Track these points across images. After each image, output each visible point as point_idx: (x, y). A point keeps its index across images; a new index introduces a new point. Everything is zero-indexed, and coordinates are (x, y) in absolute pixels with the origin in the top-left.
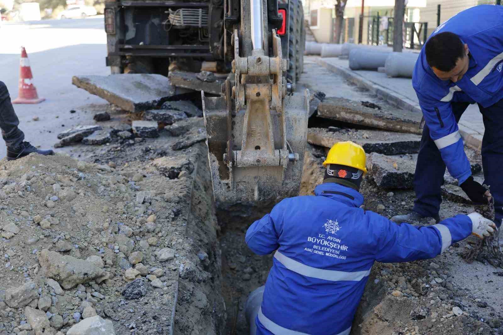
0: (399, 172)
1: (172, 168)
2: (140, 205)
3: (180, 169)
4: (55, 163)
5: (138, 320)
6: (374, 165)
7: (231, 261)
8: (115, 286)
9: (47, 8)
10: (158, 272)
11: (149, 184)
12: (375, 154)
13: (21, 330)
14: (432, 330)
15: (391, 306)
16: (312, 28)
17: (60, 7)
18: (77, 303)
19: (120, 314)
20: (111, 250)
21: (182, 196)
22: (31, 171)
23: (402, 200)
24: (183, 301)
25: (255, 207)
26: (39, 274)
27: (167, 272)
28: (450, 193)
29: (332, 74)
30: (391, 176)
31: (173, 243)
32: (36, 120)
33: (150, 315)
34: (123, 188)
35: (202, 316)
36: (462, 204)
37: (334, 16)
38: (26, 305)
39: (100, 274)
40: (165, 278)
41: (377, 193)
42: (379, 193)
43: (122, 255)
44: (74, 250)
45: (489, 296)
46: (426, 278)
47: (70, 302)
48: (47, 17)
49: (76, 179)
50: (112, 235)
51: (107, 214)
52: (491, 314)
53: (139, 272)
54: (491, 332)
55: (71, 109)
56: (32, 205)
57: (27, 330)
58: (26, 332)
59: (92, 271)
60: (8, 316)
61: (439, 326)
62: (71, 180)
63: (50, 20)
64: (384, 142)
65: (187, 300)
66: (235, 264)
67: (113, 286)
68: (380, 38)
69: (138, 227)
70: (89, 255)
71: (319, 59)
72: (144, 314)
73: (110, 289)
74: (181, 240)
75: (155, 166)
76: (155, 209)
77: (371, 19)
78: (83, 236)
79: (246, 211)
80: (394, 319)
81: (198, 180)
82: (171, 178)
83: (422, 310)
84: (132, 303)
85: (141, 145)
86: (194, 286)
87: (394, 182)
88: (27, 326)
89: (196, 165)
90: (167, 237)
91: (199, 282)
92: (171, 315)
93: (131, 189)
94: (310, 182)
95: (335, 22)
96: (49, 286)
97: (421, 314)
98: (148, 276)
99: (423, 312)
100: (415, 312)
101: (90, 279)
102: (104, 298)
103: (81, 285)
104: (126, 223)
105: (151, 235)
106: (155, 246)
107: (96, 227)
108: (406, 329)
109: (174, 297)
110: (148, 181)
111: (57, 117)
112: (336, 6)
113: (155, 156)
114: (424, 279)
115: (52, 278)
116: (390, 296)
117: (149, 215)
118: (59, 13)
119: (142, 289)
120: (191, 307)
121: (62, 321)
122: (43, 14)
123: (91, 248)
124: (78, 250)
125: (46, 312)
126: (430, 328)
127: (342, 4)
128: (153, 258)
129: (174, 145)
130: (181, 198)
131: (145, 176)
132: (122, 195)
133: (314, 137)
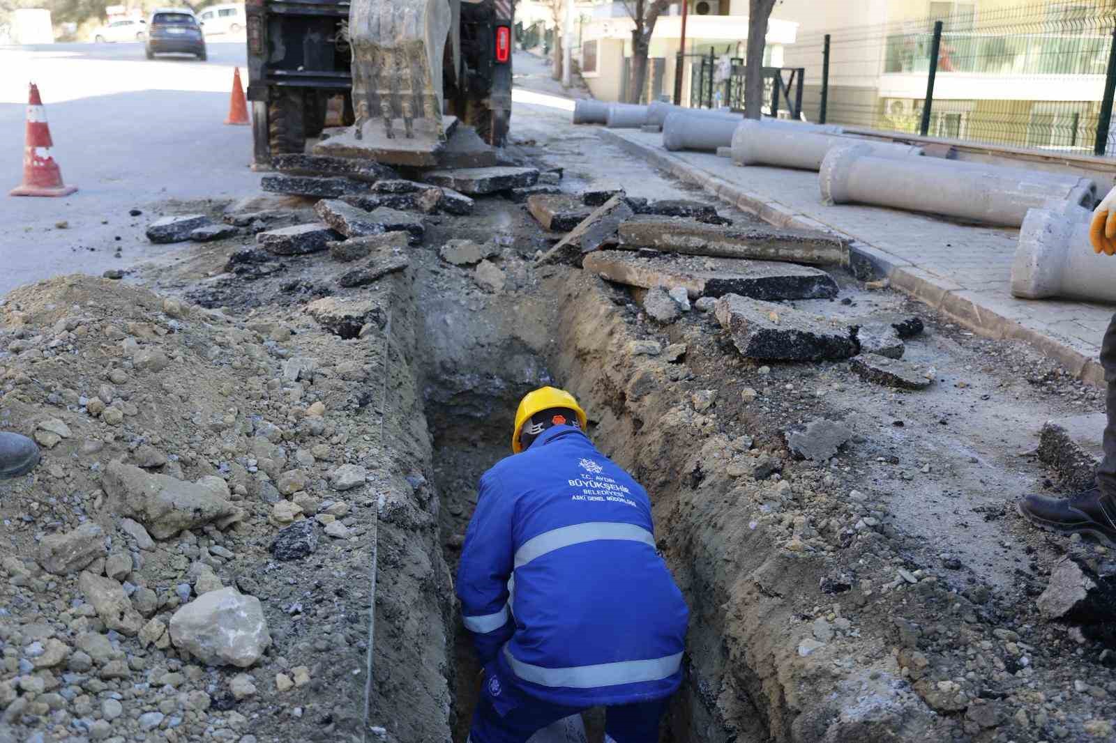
0: (781, 329)
1: (347, 317)
2: (293, 383)
3: (361, 320)
4: (119, 301)
5: (306, 598)
6: (734, 315)
7: (454, 501)
8: (253, 536)
9: (67, 20)
10: (338, 509)
11: (305, 346)
12: (734, 295)
13: (74, 617)
14: (866, 609)
15: (786, 568)
16: (585, 75)
17: (94, 20)
18: (182, 566)
19: (269, 587)
20: (241, 467)
21: (369, 371)
22: (71, 314)
23: (787, 381)
24: (386, 564)
25: (500, 398)
26: (104, 510)
27: (355, 509)
28: (873, 369)
29: (631, 158)
30: (766, 335)
31: (361, 455)
32: (61, 227)
33: (330, 588)
34: (257, 351)
35: (422, 594)
36: (894, 389)
37: (629, 52)
38: (82, 570)
39: (225, 510)
40: (352, 520)
41: (739, 368)
42: (744, 368)
43: (264, 477)
44: (170, 464)
45: (961, 549)
46: (847, 519)
47: (167, 565)
48: (66, 38)
49: (166, 331)
50: (242, 438)
51: (232, 398)
52: (969, 580)
53: (299, 509)
54: (975, 611)
55: (131, 209)
56: (81, 378)
57: (87, 617)
58: (86, 621)
59: (210, 505)
60: (46, 590)
61: (878, 602)
62: (154, 332)
63: (72, 43)
64: (745, 277)
65: (394, 563)
66: (461, 506)
67: (249, 535)
68: (715, 96)
69: (291, 425)
70: (198, 476)
71: (605, 129)
72: (317, 587)
73: (244, 541)
74: (375, 451)
75: (312, 313)
76: (322, 392)
77: (698, 60)
78: (186, 439)
79: (481, 407)
80: (791, 592)
81: (393, 342)
82: (344, 338)
83: (843, 576)
84: (290, 566)
85: (277, 276)
86: (405, 537)
87: (771, 347)
88: (88, 609)
89: (389, 314)
90: (349, 444)
91: (414, 528)
92: (370, 587)
93: (271, 354)
94: (609, 348)
95: (632, 64)
96: (125, 534)
97: (842, 581)
98: (318, 517)
99: (844, 578)
100: (830, 580)
101: (205, 521)
102: (234, 558)
103: (187, 532)
104: (268, 417)
105: (317, 441)
106: (326, 461)
107: (211, 421)
108: (816, 609)
109: (373, 554)
110: (300, 341)
111: (105, 223)
112: (635, 32)
113: (307, 296)
114: (842, 519)
115: (131, 517)
116: (782, 551)
117: (310, 404)
118: (91, 30)
119: (311, 540)
120: (402, 575)
121: (156, 600)
122: (59, 32)
123: (204, 461)
124: (178, 465)
125: (122, 582)
126: (862, 607)
127: (646, 30)
128: (324, 484)
129: (345, 278)
130: (368, 374)
131: (293, 333)
132: (255, 365)
133: (613, 267)
